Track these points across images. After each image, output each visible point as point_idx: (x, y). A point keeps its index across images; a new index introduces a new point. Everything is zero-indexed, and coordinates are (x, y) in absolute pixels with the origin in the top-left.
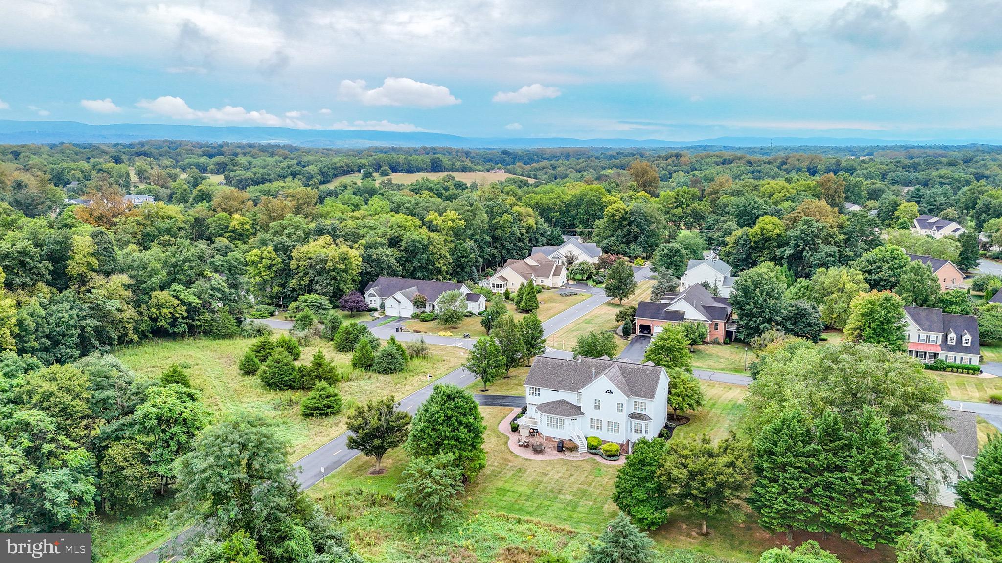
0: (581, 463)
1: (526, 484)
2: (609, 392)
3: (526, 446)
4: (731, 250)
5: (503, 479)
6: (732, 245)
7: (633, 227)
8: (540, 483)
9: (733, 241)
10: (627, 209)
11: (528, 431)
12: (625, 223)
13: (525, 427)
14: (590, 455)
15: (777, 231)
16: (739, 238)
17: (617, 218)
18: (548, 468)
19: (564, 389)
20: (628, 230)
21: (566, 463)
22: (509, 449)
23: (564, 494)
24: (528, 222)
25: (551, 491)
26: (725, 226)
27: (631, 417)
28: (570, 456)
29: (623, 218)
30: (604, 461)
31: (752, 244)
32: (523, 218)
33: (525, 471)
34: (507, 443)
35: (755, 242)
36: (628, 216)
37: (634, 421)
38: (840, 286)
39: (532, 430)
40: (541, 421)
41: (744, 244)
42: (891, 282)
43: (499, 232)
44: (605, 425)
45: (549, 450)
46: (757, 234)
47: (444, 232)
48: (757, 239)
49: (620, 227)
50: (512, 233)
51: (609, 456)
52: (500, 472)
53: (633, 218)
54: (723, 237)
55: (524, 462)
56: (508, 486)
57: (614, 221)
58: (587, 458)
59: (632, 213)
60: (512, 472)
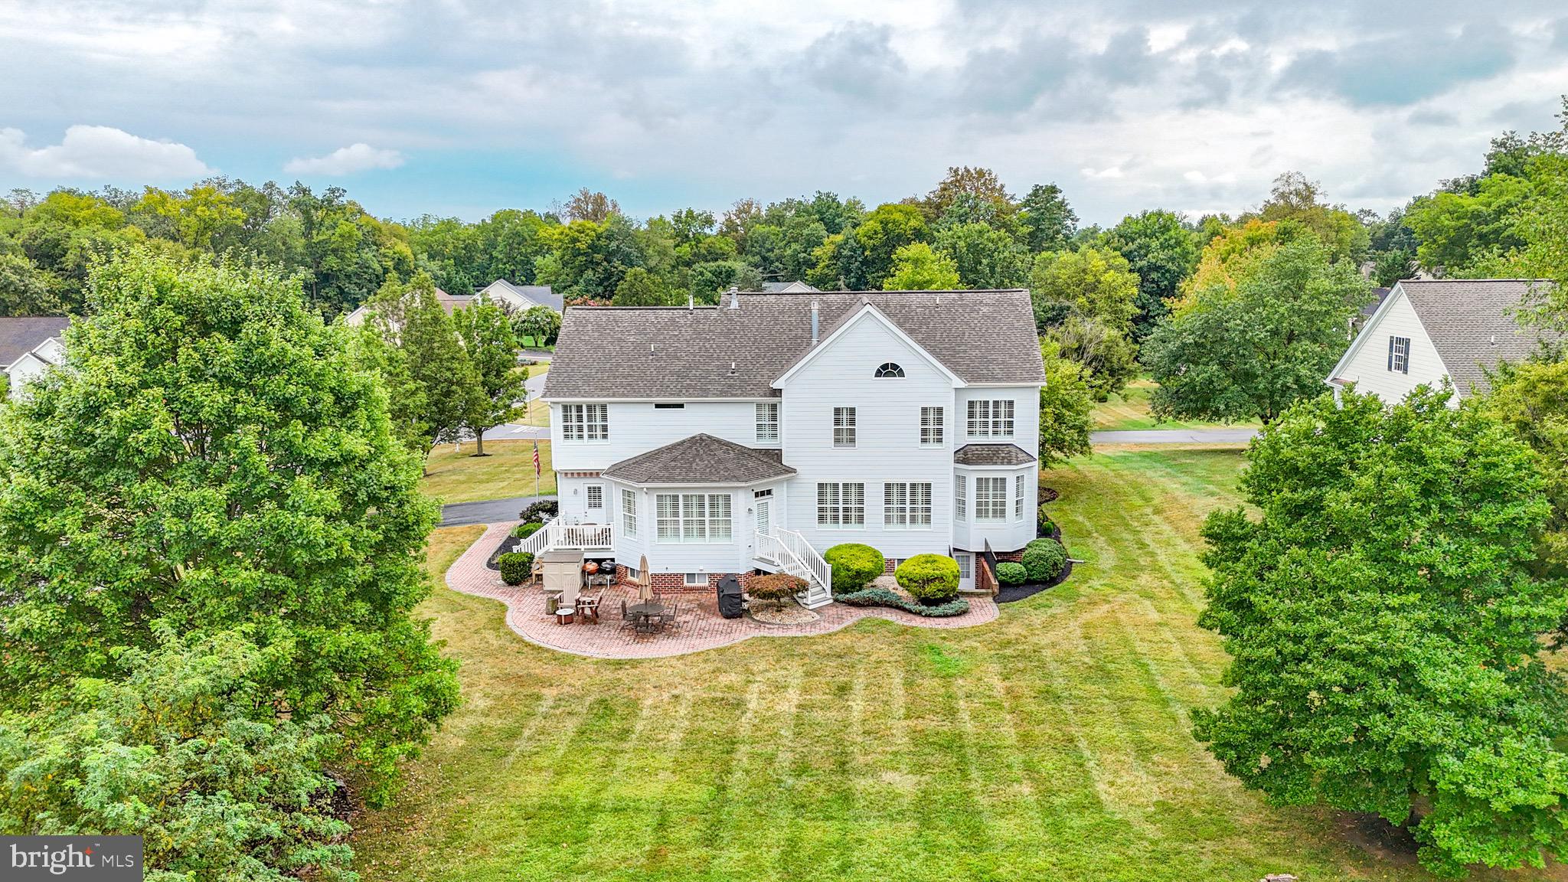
0: (847, 640)
1: (665, 760)
2: (889, 370)
3: (588, 618)
4: (826, 271)
5: (543, 761)
6: (827, 262)
7: (617, 263)
8: (730, 743)
9: (830, 254)
10: (600, 230)
11: (575, 570)
12: (598, 257)
13: (560, 557)
14: (853, 610)
15: (913, 223)
16: (840, 247)
17: (582, 246)
18: (724, 680)
19: (705, 392)
20: (605, 270)
21: (788, 649)
22: (521, 641)
23: (871, 770)
24: (397, 249)
25: (801, 769)
26: (805, 232)
27: (965, 461)
28: (784, 626)
29: (594, 248)
30: (918, 622)
31: (867, 253)
32: (384, 239)
33: (633, 706)
34: (501, 621)
35: (874, 249)
36: (603, 242)
37: (973, 473)
38: (1090, 279)
39: (591, 566)
40: (631, 523)
41: (852, 256)
42: (1168, 271)
43: (332, 261)
44: (874, 502)
45: (689, 618)
46: (876, 233)
47: (189, 239)
48: (876, 242)
49: (592, 264)
50: (365, 266)
51: (928, 601)
52: (513, 735)
53: (613, 245)
54: (805, 252)
55: (608, 675)
56: (578, 788)
57: (577, 253)
58: (849, 622)
59: (610, 237)
60: (571, 725)
